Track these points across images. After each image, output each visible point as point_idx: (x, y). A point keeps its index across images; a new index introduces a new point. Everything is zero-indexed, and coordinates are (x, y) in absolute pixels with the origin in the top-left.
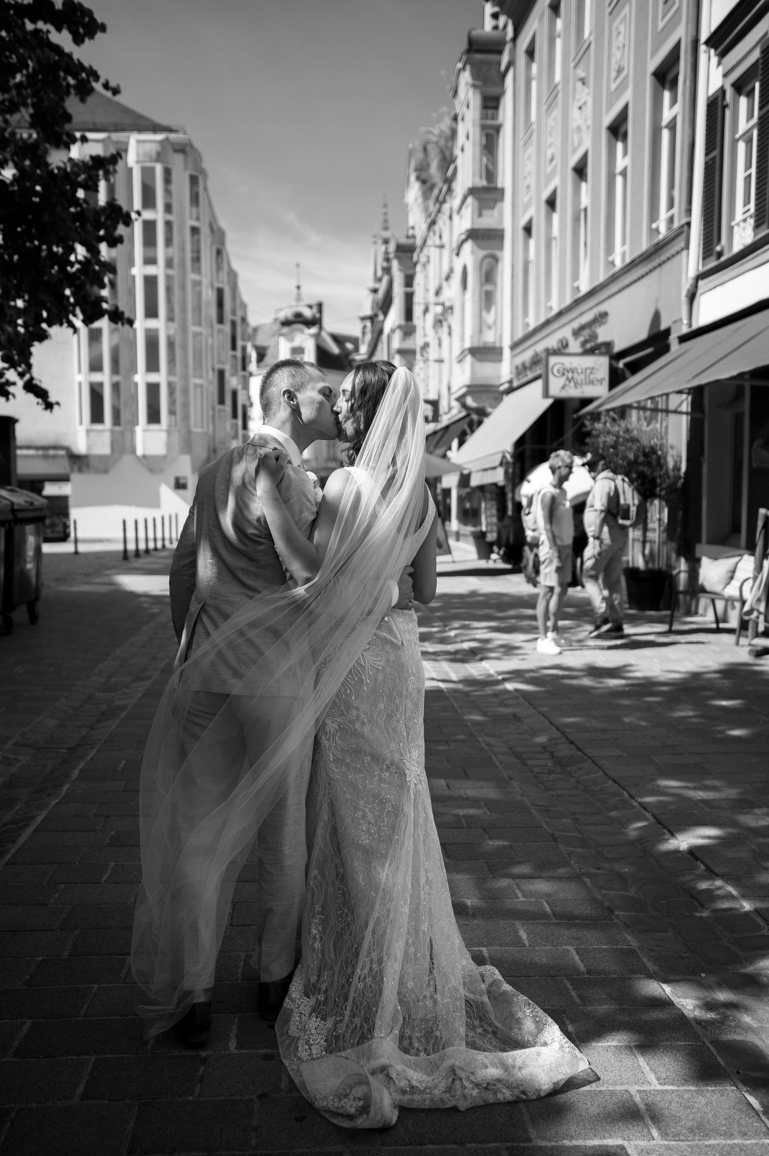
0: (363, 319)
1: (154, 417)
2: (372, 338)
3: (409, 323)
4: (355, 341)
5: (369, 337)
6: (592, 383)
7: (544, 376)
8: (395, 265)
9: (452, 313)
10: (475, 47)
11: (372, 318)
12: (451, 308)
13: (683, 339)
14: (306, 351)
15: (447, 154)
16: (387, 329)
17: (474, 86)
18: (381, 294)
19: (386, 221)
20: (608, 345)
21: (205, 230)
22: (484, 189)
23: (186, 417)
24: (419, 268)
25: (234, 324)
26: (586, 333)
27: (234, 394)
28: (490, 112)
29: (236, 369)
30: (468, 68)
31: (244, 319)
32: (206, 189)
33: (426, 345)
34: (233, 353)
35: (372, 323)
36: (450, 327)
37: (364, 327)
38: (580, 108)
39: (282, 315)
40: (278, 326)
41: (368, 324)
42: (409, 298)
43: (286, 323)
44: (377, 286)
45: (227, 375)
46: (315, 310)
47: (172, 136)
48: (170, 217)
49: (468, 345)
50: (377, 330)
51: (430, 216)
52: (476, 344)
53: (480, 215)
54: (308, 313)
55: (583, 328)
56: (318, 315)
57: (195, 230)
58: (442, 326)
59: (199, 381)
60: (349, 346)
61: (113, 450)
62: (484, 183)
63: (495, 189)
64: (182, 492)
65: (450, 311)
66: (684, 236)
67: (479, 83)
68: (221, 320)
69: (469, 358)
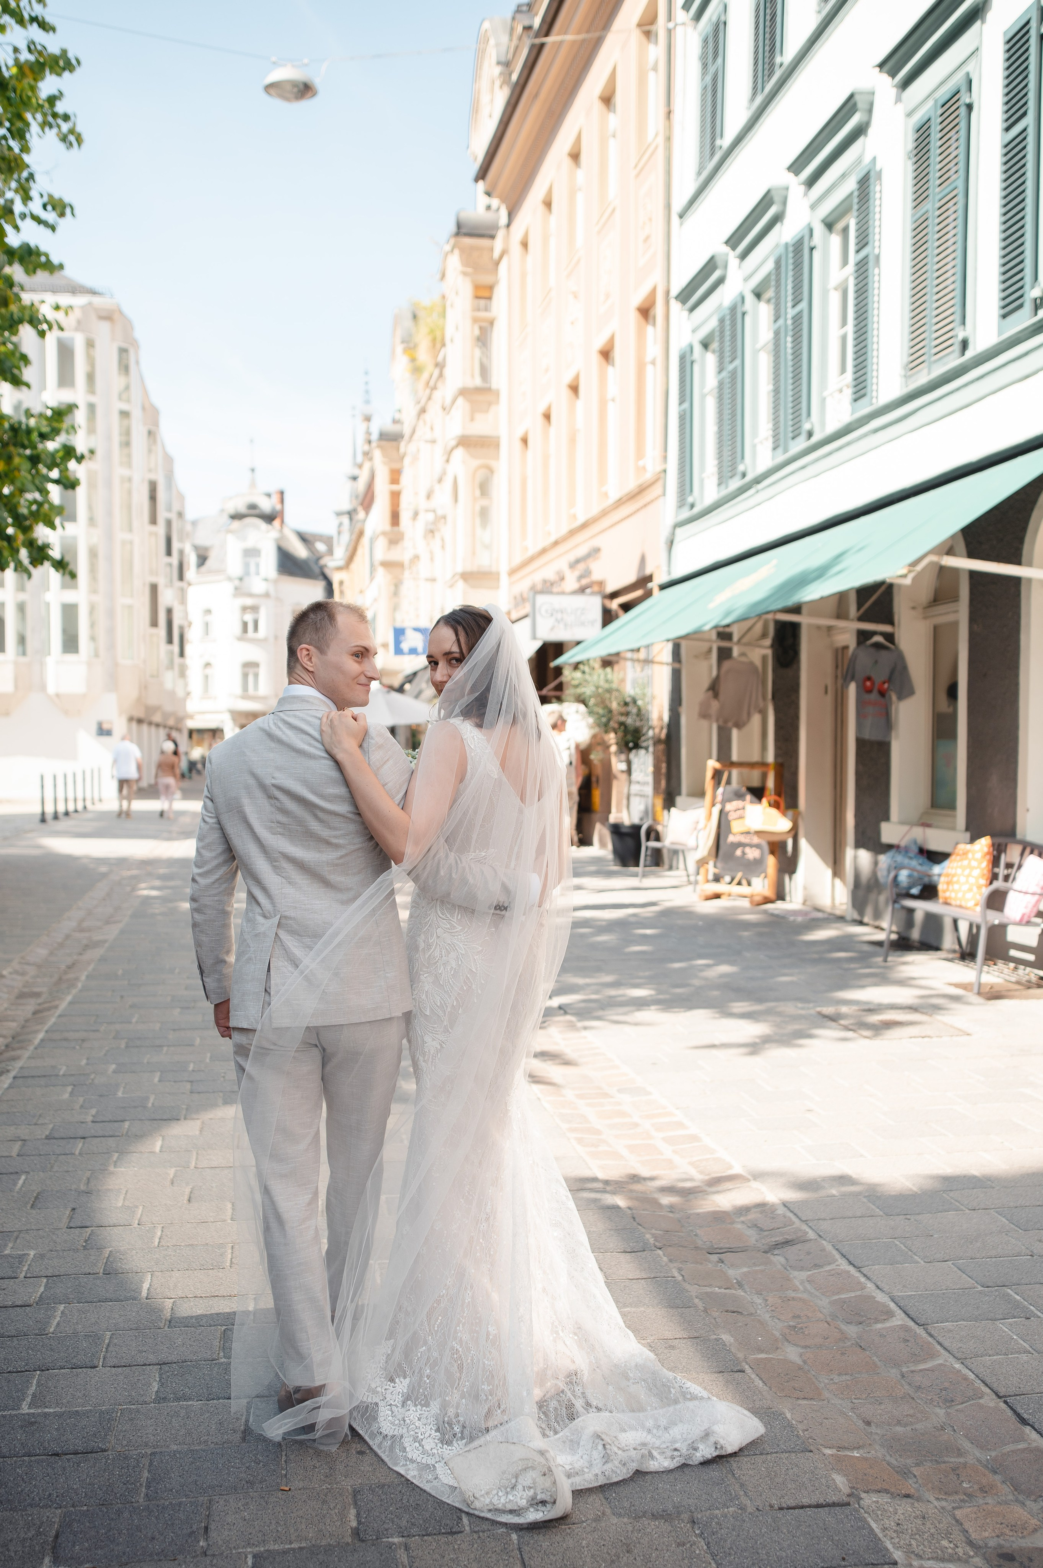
0: (339, 514)
1: (70, 644)
2: (350, 540)
3: (396, 528)
4: (328, 541)
5: (345, 538)
6: (583, 624)
7: (531, 615)
8: (377, 454)
9: (445, 523)
10: (464, 230)
11: (351, 514)
12: (444, 517)
13: (663, 587)
14: (263, 554)
15: (438, 334)
16: (368, 533)
17: (465, 274)
18: (361, 485)
19: (367, 392)
20: (601, 584)
21: (136, 414)
22: (478, 390)
23: (112, 646)
24: (407, 461)
25: (169, 523)
26: (581, 567)
27: (169, 612)
28: (482, 302)
29: (171, 581)
30: (456, 252)
31: (180, 515)
32: (137, 363)
33: (416, 557)
34: (167, 560)
35: (351, 519)
36: (443, 540)
37: (340, 525)
38: (572, 323)
39: (232, 508)
40: (225, 518)
41: (346, 520)
42: (395, 497)
43: (237, 517)
44: (356, 472)
45: (161, 589)
46: (275, 499)
47: (96, 300)
48: (93, 399)
49: (460, 569)
50: (357, 530)
51: (419, 402)
52: (469, 568)
53: (472, 419)
54: (266, 505)
55: (578, 561)
56: (278, 507)
57: (125, 414)
58: (434, 537)
59: (128, 601)
60: (321, 547)
61: (16, 687)
62: (478, 382)
63: (489, 390)
64: (105, 739)
65: (443, 520)
66: (660, 483)
67: (469, 270)
68: (153, 521)
69: (461, 584)
